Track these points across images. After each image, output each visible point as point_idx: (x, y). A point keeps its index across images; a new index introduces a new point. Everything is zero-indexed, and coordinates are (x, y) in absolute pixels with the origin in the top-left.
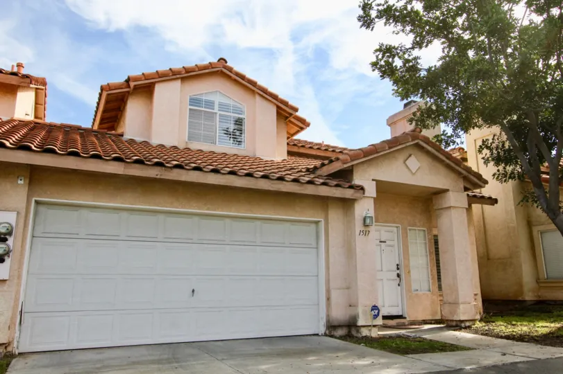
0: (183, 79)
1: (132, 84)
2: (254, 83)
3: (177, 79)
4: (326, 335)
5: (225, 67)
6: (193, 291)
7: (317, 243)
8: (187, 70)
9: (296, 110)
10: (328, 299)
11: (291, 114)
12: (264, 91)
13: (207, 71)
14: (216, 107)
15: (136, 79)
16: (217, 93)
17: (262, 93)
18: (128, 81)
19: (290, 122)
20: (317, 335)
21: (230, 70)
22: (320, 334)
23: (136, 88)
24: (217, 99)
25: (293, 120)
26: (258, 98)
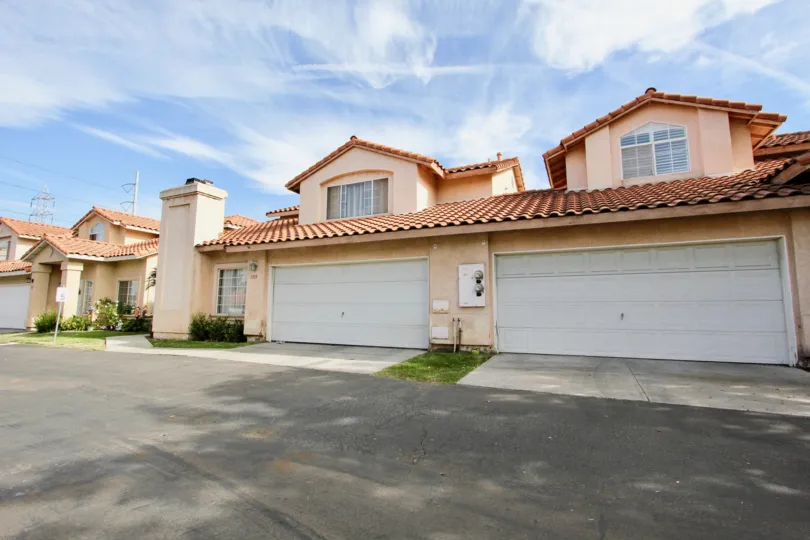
0: (611, 124)
1: (565, 145)
2: (692, 100)
3: (605, 126)
4: (798, 366)
5: (654, 96)
6: (622, 315)
7: (779, 263)
8: (613, 115)
9: (759, 108)
10: (799, 327)
11: (752, 116)
12: (708, 102)
13: (634, 107)
14: (652, 138)
15: (567, 141)
16: (649, 124)
17: (704, 106)
18: (562, 144)
19: (753, 123)
20: (787, 366)
21: (661, 96)
22: (791, 365)
23: (569, 147)
24: (651, 131)
25: (757, 121)
26: (700, 112)
